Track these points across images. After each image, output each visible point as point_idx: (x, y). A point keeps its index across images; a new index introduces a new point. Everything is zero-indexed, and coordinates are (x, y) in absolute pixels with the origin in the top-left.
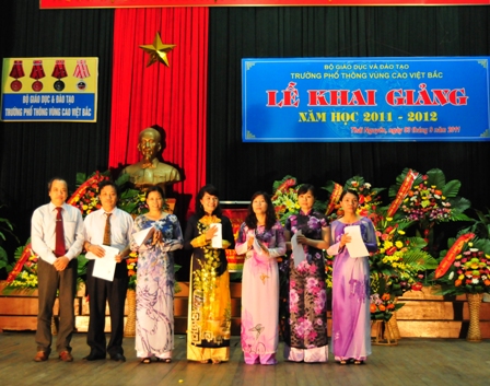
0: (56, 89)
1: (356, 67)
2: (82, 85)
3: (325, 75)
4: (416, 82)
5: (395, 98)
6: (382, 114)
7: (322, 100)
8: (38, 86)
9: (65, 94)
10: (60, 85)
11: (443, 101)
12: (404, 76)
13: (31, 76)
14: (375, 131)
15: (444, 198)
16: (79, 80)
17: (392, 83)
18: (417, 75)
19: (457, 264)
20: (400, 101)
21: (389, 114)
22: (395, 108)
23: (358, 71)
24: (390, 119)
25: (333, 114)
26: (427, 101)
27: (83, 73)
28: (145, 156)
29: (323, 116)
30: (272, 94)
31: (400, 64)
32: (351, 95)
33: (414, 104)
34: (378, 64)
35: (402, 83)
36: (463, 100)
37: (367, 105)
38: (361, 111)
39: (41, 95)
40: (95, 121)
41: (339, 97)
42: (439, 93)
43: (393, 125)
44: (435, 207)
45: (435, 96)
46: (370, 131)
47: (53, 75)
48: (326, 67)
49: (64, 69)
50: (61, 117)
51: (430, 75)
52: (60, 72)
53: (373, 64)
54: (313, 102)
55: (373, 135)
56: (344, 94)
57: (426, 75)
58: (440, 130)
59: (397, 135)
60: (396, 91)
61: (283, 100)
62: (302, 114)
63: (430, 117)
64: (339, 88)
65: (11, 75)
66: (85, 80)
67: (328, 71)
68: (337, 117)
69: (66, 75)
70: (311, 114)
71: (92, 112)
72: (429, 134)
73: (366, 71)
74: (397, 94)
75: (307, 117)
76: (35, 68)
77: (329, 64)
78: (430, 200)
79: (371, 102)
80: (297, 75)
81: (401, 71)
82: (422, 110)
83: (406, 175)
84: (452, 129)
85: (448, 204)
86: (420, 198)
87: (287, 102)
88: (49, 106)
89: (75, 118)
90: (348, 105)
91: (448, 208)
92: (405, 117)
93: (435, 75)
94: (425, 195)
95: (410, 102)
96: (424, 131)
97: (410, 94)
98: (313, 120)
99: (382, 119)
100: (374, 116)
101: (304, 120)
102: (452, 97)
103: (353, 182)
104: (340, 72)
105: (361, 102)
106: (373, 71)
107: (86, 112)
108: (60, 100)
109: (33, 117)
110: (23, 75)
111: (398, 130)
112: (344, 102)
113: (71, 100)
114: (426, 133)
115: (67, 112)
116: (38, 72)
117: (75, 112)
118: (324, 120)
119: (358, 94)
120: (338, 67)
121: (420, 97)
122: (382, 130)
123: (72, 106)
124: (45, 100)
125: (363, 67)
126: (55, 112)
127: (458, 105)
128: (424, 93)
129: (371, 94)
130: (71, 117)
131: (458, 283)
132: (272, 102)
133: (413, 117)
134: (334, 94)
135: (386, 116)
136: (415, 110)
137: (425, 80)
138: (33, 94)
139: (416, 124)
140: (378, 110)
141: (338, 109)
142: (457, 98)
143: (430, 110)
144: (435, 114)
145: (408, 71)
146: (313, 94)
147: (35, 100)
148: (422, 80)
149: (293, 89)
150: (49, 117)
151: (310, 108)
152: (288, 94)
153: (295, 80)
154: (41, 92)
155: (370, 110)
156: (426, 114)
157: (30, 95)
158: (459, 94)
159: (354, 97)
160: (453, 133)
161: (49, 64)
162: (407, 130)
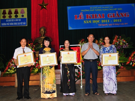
0: (15, 17)
1: (99, 8)
2: (23, 16)
3: (90, 10)
4: (115, 11)
5: (110, 16)
6: (106, 20)
7: (90, 17)
8: (10, 17)
9: (18, 19)
10: (16, 16)
11: (123, 16)
12: (112, 9)
13: (8, 14)
14: (105, 25)
15: (126, 42)
16: (22, 15)
17: (109, 12)
18: (115, 9)
19: (132, 60)
20: (111, 16)
21: (108, 20)
22: (110, 18)
23: (99, 9)
24: (109, 22)
25: (93, 21)
26: (118, 16)
27: (23, 13)
28: (41, 35)
29: (90, 22)
30: (76, 16)
31: (111, 6)
32: (98, 15)
33: (115, 17)
34: (105, 7)
35: (112, 12)
36: (128, 16)
37: (102, 18)
38: (101, 20)
39: (11, 19)
40: (27, 26)
41: (94, 16)
42: (121, 14)
43: (110, 23)
44: (124, 45)
45: (120, 15)
46: (103, 25)
47: (14, 13)
48: (90, 8)
49: (17, 12)
50: (17, 25)
51: (119, 9)
52: (16, 12)
53: (103, 6)
54: (88, 18)
55: (104, 26)
56: (96, 15)
57: (118, 9)
58: (122, 24)
59: (111, 26)
60: (110, 14)
61: (79, 18)
62: (84, 21)
63: (119, 21)
64: (94, 14)
65: (2, 14)
66: (24, 14)
67: (91, 9)
68: (94, 22)
69: (18, 13)
70: (87, 21)
71: (26, 23)
72: (119, 25)
73: (101, 9)
74: (110, 15)
75: (86, 22)
76: (9, 12)
77: (91, 7)
78: (122, 43)
79: (103, 17)
80: (83, 11)
81: (111, 8)
82: (117, 19)
83: (115, 36)
84: (125, 24)
85: (127, 44)
86: (120, 43)
87: (80, 18)
88: (14, 22)
89: (21, 25)
90: (97, 18)
91: (127, 45)
92: (113, 21)
93: (120, 9)
94: (121, 42)
95: (114, 17)
96: (118, 24)
97: (114, 14)
98: (88, 23)
99: (107, 22)
100: (104, 21)
101: (85, 23)
102: (125, 15)
103: (101, 39)
104: (94, 9)
105: (101, 17)
106: (104, 8)
107: (24, 23)
108: (17, 20)
109: (9, 25)
110: (6, 14)
111: (111, 25)
112: (96, 17)
113: (20, 20)
114: (118, 25)
115: (19, 24)
116: (10, 13)
117: (21, 23)
118: (91, 22)
119: (99, 15)
120: (94, 8)
121: (117, 15)
122: (107, 25)
123: (20, 22)
124: (13, 20)
125: (101, 7)
126: (16, 24)
127: (127, 17)
128: (117, 14)
129: (103, 15)
130: (20, 25)
131: (133, 65)
132: (76, 18)
133: (115, 21)
134: (93, 15)
135: (107, 21)
136: (115, 19)
137: (118, 10)
138: (9, 19)
139: (116, 23)
140: (105, 19)
141: (94, 19)
142: (126, 15)
143: (119, 19)
144: (121, 20)
145: (113, 8)
146: (87, 15)
147: (10, 21)
148: (117, 11)
149: (81, 14)
150: (14, 25)
151: (87, 19)
152: (80, 16)
153: (82, 12)
154: (11, 18)
155: (103, 19)
156: (118, 20)
157: (8, 19)
158: (127, 14)
159: (99, 16)
160: (126, 25)
161: (13, 10)
162: (114, 24)
